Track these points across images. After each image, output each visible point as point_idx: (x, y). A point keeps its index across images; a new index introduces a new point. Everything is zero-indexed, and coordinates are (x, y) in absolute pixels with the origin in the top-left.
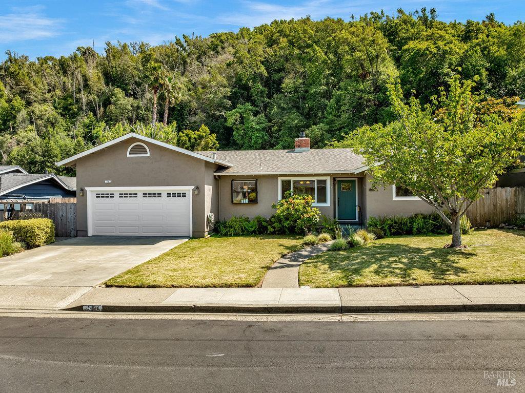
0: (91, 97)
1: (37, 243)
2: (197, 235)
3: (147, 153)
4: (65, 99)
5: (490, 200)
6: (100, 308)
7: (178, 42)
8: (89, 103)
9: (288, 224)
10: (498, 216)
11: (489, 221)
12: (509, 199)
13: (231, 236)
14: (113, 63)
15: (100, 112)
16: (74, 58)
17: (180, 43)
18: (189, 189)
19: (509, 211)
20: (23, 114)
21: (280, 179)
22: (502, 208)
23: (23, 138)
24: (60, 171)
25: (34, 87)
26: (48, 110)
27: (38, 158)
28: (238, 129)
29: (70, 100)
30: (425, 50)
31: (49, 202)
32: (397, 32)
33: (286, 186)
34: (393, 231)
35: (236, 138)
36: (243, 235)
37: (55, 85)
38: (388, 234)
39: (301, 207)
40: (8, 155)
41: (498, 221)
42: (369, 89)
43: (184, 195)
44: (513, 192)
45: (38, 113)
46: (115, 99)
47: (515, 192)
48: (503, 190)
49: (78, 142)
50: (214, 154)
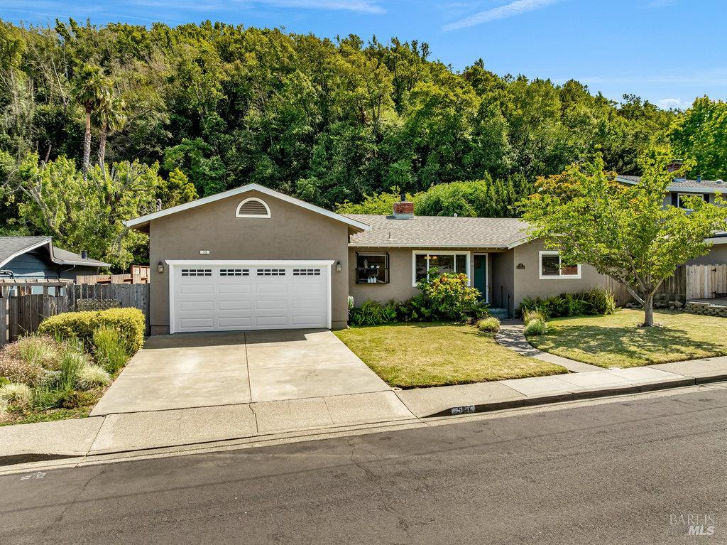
2: (337, 325)
3: (266, 214)
6: (473, 409)
7: (61, 29)
17: (64, 31)
18: (326, 264)
21: (415, 253)
43: (317, 272)
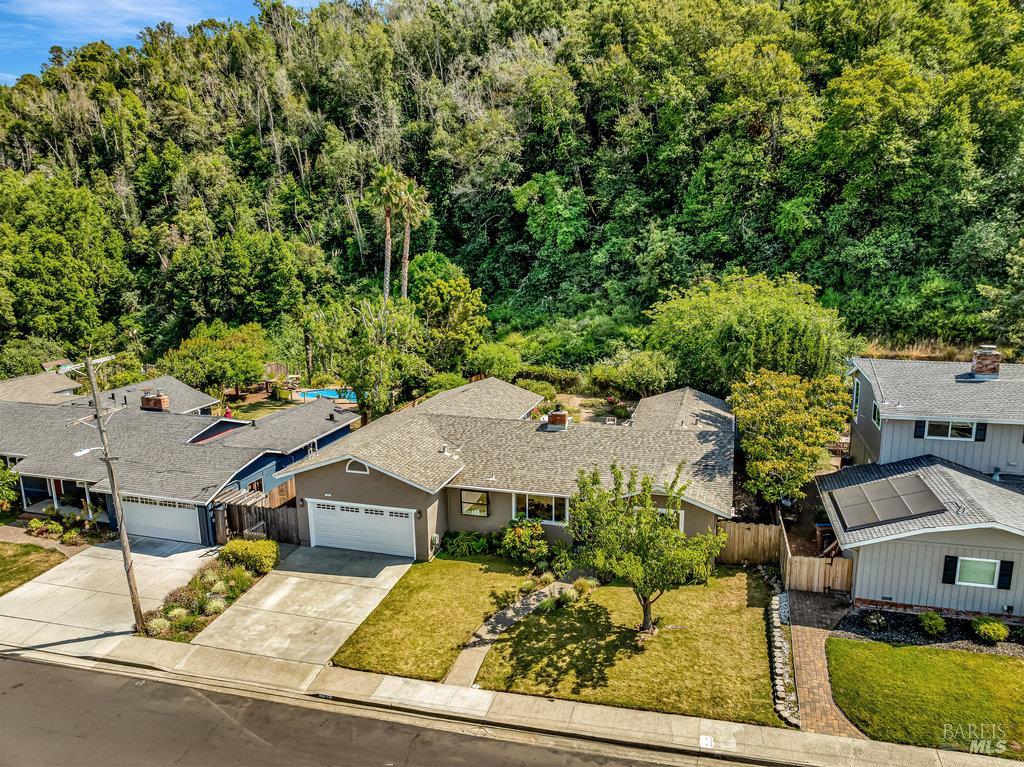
0: (288, 141)
1: (266, 571)
2: (422, 559)
3: (366, 471)
4: (245, 136)
5: (751, 538)
6: (330, 698)
8: (287, 152)
10: (759, 555)
11: (747, 560)
13: (457, 558)
15: (305, 168)
18: (410, 511)
22: (763, 548)
24: (252, 291)
25: (193, 116)
26: (220, 167)
27: (217, 271)
28: (535, 214)
29: (252, 138)
35: (532, 230)
36: (470, 556)
37: (226, 105)
39: (528, 539)
40: (170, 257)
41: (758, 561)
42: (762, 159)
43: (407, 516)
45: (205, 173)
46: (327, 146)
49: (275, 239)
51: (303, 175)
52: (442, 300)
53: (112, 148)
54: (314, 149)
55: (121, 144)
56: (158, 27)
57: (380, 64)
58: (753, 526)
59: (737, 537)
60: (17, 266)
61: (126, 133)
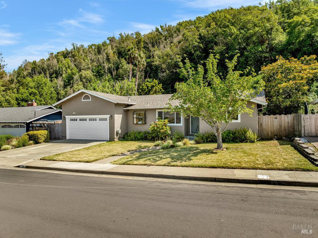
0: (110, 65)
1: (40, 141)
2: (111, 140)
3: (90, 99)
4: (98, 67)
5: (277, 123)
6: (25, 167)
7: (157, 30)
8: (109, 69)
9: (154, 135)
10: (282, 132)
11: (276, 135)
12: (290, 122)
13: (129, 140)
14: (123, 45)
15: (114, 73)
16: (104, 44)
18: (108, 116)
19: (290, 129)
20: (76, 77)
21: (157, 111)
22: (285, 128)
23: (76, 89)
25: (83, 62)
26: (88, 74)
29: (100, 67)
30: (301, 22)
31: (55, 123)
32: (290, 10)
33: (160, 114)
34: (209, 140)
36: (135, 140)
37: (94, 60)
38: (205, 141)
39: (161, 126)
41: (283, 136)
42: (266, 50)
43: (106, 119)
44: (292, 118)
45: (84, 75)
46: (121, 65)
47: (294, 117)
48: (286, 116)
50: (129, 98)
51: (113, 75)
52: (148, 88)
53: (60, 72)
54: (117, 68)
55: (62, 71)
56: (80, 46)
57: (139, 43)
58: (278, 116)
59: (269, 123)
60: (22, 98)
61: (64, 69)
